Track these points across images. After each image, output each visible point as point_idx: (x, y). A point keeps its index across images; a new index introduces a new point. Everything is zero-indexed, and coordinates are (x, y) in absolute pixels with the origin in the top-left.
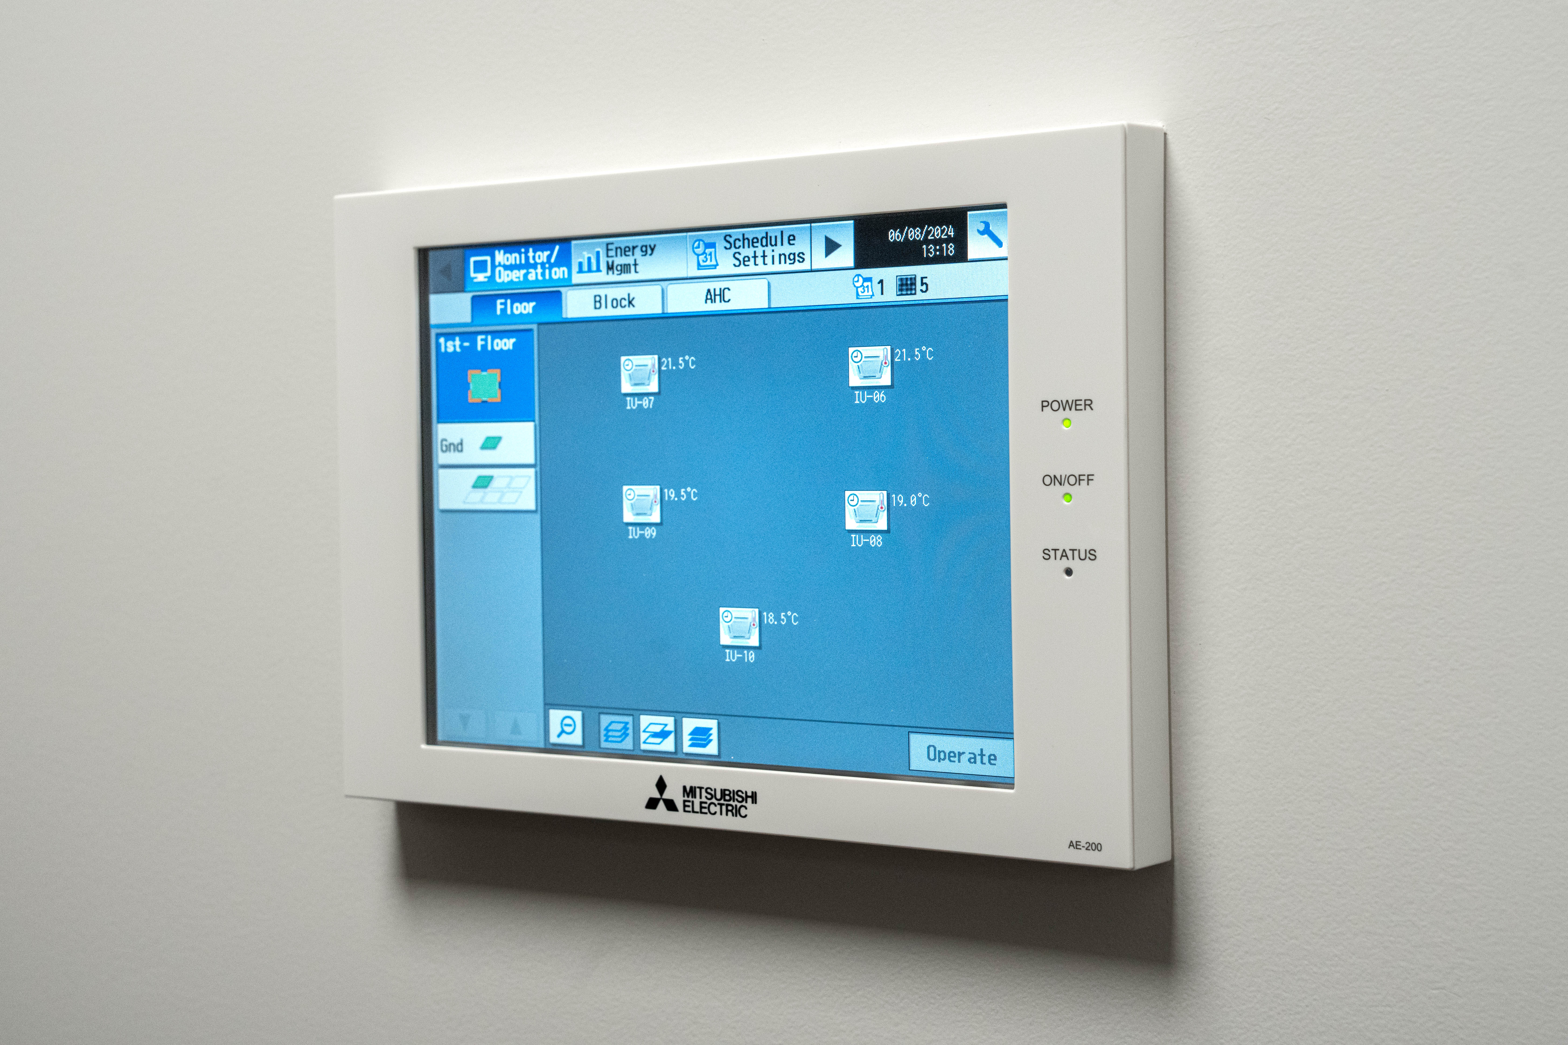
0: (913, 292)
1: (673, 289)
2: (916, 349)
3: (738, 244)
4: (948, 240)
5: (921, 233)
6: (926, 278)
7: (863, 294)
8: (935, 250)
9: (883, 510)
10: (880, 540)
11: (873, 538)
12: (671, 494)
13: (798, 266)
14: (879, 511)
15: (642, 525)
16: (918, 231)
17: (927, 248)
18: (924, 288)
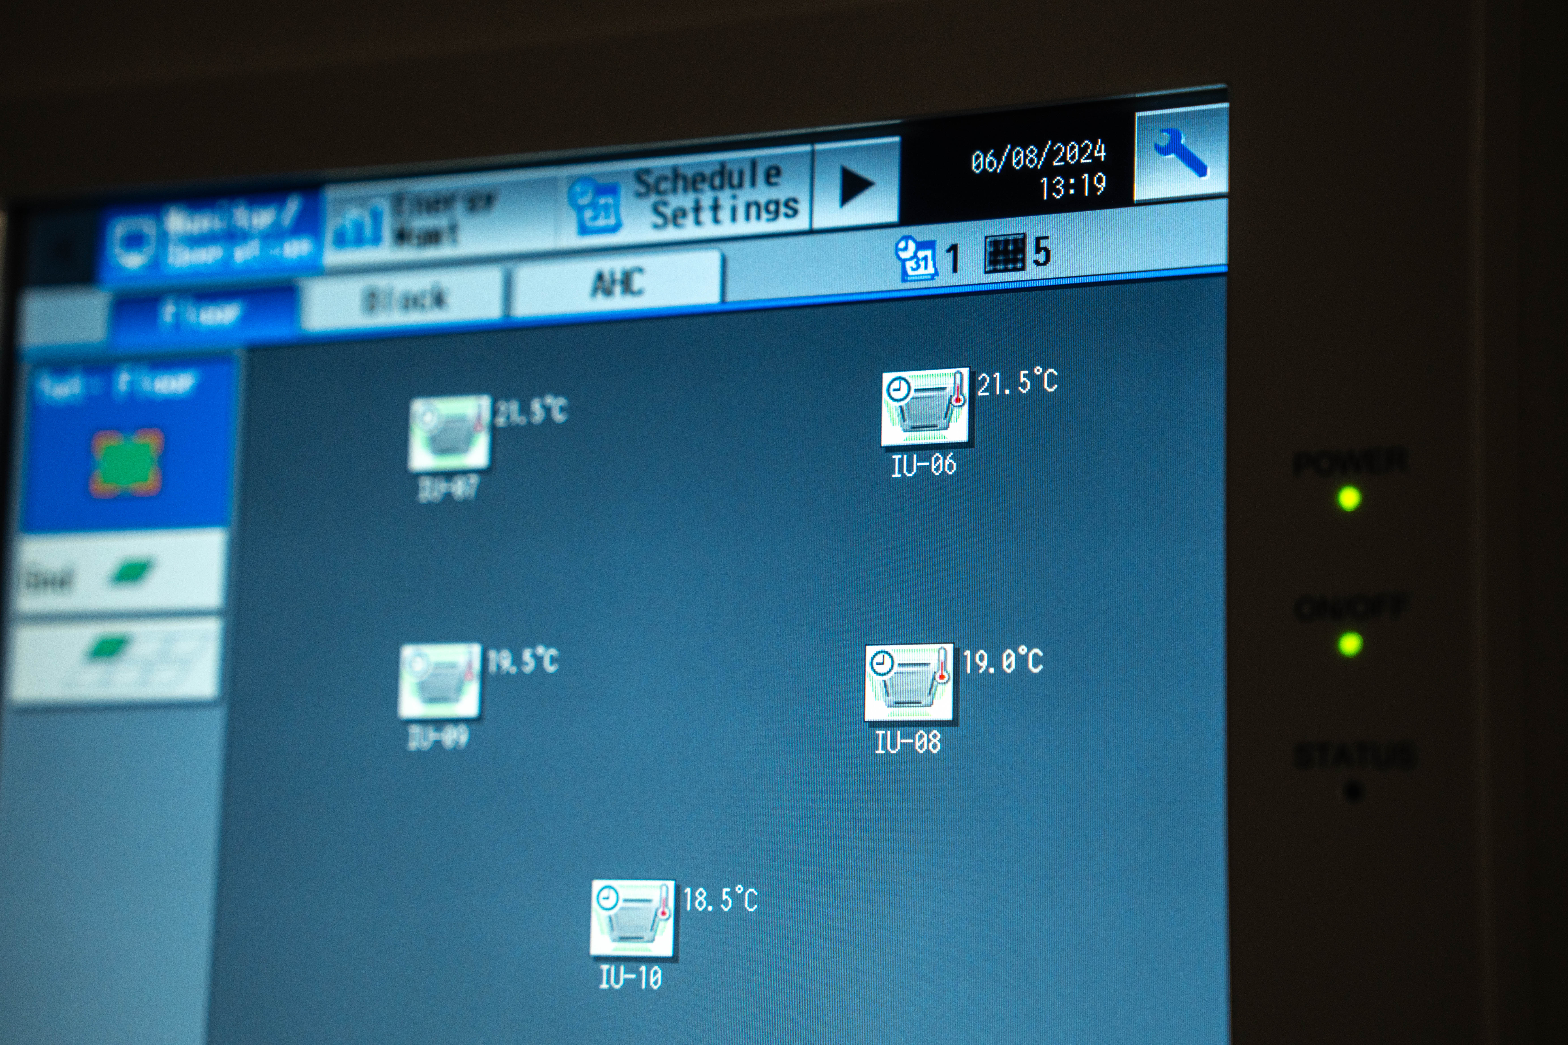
0: (1019, 265)
1: (526, 274)
2: (1023, 373)
3: (664, 186)
4: (1095, 166)
5: (1039, 156)
6: (1047, 238)
7: (916, 273)
8: (1067, 186)
9: (944, 681)
10: (934, 741)
11: (921, 737)
12: (503, 660)
13: (783, 224)
14: (935, 683)
15: (439, 723)
16: (1032, 152)
17: (1049, 182)
18: (1041, 257)
